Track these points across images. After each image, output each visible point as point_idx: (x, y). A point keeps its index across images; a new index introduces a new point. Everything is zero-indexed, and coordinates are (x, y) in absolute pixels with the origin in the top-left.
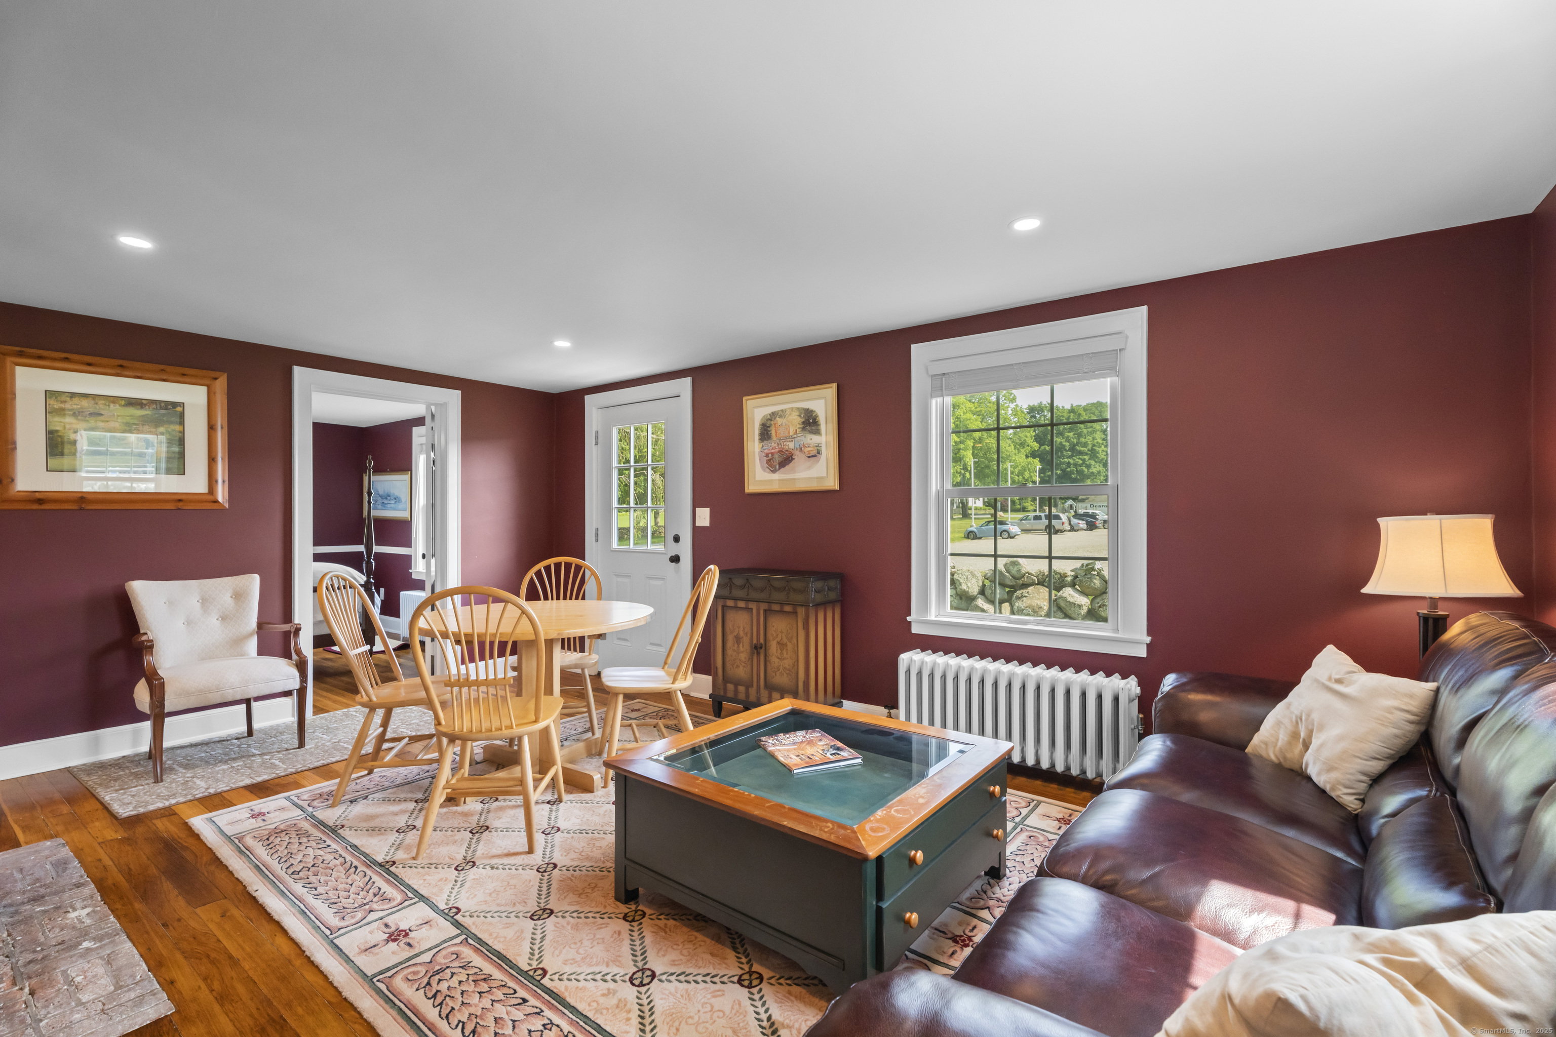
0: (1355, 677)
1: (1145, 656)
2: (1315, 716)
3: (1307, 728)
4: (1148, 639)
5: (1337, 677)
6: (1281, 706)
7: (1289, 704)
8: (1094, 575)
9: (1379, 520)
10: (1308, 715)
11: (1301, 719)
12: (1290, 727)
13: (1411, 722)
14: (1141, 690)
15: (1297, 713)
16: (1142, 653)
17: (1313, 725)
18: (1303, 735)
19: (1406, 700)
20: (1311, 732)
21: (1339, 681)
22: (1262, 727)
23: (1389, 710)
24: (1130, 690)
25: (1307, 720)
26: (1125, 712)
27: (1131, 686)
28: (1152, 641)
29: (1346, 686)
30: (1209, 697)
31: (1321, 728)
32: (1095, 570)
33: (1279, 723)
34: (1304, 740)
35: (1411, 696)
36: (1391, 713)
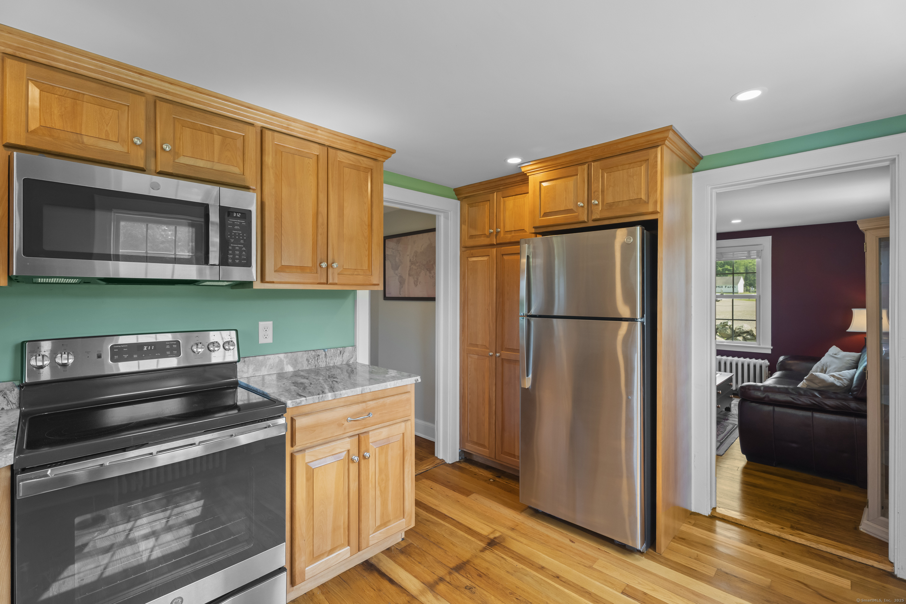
0: (840, 353)
1: (771, 353)
2: (828, 364)
3: (826, 367)
4: (772, 347)
5: (835, 353)
6: (818, 363)
7: (821, 362)
8: (728, 328)
9: (852, 309)
10: (826, 364)
11: (824, 365)
12: (821, 368)
13: (854, 363)
14: (770, 363)
15: (823, 363)
16: (769, 352)
17: (827, 366)
18: (824, 369)
19: (853, 357)
20: (827, 368)
21: (835, 354)
22: (813, 369)
23: (848, 360)
24: (766, 363)
25: (826, 365)
26: (764, 371)
27: (766, 362)
28: (773, 348)
29: (838, 355)
30: (796, 362)
31: (830, 366)
32: (728, 326)
33: (818, 367)
34: (825, 370)
35: (854, 356)
36: (849, 361)
